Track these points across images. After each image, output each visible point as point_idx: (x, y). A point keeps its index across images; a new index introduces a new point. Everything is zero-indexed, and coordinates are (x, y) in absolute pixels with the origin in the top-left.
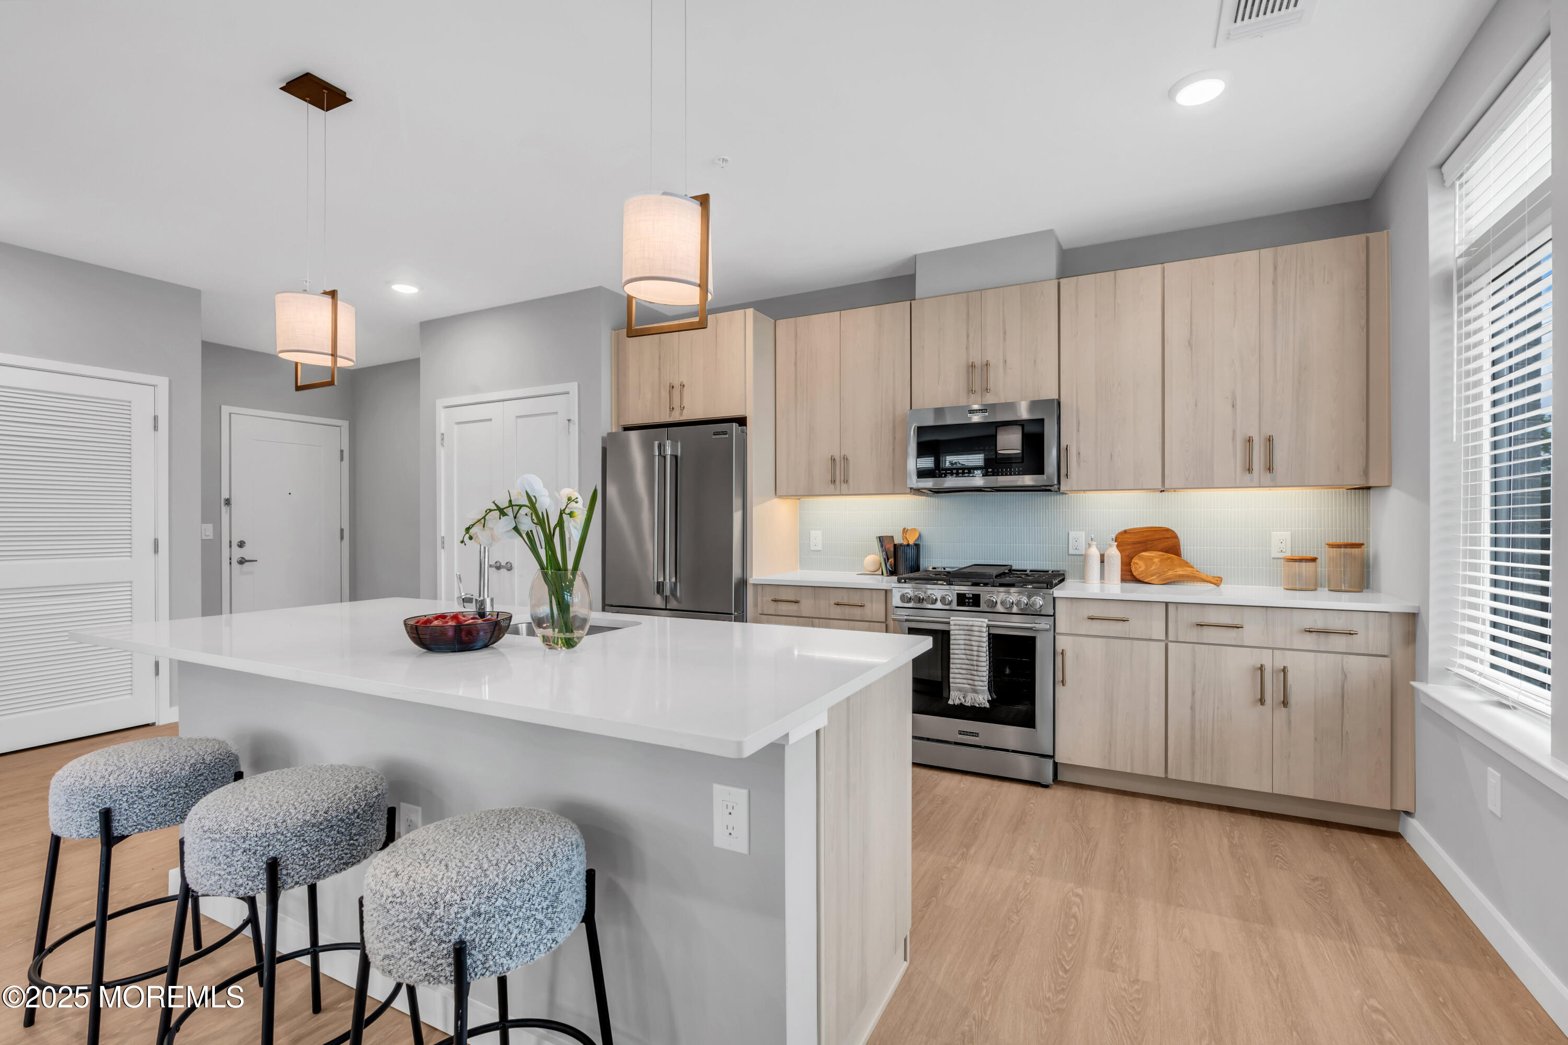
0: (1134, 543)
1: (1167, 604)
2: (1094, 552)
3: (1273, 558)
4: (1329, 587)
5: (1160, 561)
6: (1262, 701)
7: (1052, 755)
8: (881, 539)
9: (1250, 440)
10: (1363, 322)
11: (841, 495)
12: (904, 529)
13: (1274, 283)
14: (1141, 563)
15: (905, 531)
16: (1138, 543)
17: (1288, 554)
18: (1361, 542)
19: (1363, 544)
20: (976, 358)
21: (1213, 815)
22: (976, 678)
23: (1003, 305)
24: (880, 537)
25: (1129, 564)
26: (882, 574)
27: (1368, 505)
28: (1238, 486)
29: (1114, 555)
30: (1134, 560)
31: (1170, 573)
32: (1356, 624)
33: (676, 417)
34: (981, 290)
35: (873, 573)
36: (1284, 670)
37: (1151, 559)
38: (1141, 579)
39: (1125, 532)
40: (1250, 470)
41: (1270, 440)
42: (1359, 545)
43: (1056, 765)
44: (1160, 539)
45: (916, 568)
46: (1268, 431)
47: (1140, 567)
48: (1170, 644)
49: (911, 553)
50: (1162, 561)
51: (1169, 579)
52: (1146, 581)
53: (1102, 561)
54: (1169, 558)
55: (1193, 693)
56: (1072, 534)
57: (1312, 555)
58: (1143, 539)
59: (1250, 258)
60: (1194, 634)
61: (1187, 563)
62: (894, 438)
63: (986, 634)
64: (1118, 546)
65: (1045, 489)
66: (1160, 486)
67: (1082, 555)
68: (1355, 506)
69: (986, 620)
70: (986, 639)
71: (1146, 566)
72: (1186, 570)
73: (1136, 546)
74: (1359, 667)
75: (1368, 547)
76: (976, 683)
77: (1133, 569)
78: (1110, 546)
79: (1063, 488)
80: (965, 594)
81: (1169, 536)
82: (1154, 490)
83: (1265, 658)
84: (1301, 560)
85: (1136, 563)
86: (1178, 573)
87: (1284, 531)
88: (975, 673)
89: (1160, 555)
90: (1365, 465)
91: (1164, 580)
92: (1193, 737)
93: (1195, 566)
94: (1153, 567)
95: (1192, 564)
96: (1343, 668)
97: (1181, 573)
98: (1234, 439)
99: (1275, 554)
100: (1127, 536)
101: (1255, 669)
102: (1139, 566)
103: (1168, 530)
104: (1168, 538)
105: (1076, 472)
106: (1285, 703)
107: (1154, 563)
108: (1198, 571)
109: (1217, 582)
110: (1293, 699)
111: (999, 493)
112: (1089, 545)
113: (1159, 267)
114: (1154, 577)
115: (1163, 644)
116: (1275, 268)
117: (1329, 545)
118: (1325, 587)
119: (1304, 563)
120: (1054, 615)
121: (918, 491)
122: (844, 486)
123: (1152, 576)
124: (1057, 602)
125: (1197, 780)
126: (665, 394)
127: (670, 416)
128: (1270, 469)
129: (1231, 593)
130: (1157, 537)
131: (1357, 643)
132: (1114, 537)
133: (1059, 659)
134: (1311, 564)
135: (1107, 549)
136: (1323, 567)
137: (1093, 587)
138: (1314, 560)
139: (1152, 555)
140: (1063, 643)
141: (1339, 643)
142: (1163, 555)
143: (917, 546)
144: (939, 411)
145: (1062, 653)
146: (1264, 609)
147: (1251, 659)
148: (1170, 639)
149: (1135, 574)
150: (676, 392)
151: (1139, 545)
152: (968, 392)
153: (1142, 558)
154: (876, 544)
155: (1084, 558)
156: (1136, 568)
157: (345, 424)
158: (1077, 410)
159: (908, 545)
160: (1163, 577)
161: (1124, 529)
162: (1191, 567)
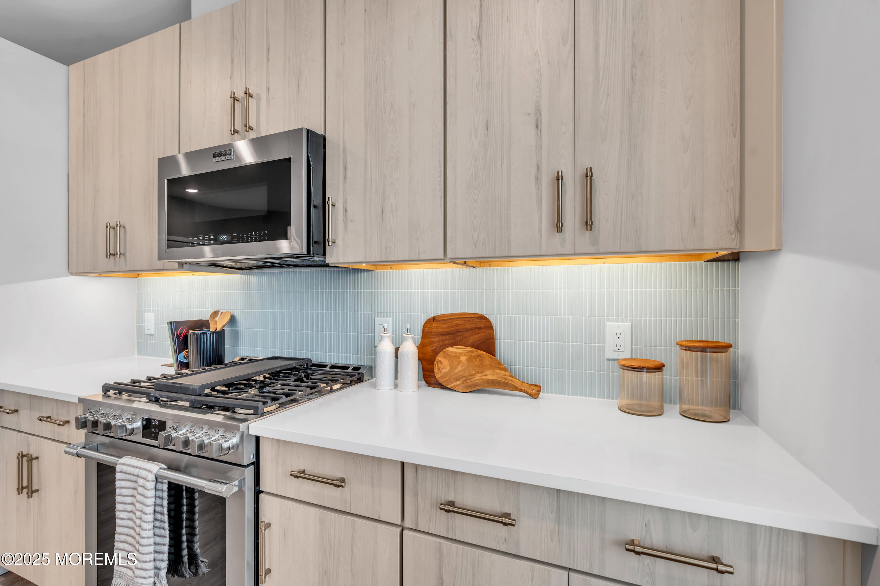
0: (443, 334)
2: (390, 346)
3: (609, 360)
5: (467, 360)
9: (559, 178)
12: (216, 312)
14: (445, 362)
16: (447, 335)
17: (627, 357)
18: (726, 341)
19: (730, 346)
20: (238, 87)
23: (267, 14)
24: (171, 323)
25: (432, 362)
27: (735, 284)
28: (543, 253)
30: (435, 357)
31: (478, 377)
37: (457, 356)
38: (444, 384)
39: (434, 319)
40: (560, 227)
41: (588, 175)
42: (724, 347)
44: (472, 329)
46: (585, 163)
47: (444, 368)
48: (406, 533)
49: (209, 342)
50: (469, 360)
51: (476, 385)
52: (449, 387)
53: (397, 359)
54: (478, 356)
56: (378, 321)
58: (453, 329)
61: (499, 363)
68: (717, 286)
71: (450, 366)
72: (497, 374)
73: (444, 338)
77: (433, 370)
79: (329, 259)
80: (151, 420)
81: (483, 326)
84: (642, 367)
85: (440, 362)
86: (487, 377)
87: (622, 321)
89: (469, 352)
90: (737, 213)
91: (470, 386)
93: (510, 368)
94: (459, 368)
95: (506, 364)
97: (491, 377)
98: (538, 178)
99: (610, 354)
100: (434, 324)
102: (442, 366)
103: (482, 318)
104: (481, 328)
105: (343, 237)
107: (460, 362)
108: (511, 376)
109: (532, 392)
114: (458, 383)
115: (397, 532)
117: (680, 345)
118: (675, 403)
119: (646, 372)
122: (122, 261)
123: (457, 380)
128: (588, 224)
130: (469, 327)
134: (654, 376)
136: (671, 378)
138: (659, 368)
139: (460, 351)
142: (472, 352)
143: (223, 334)
148: (406, 524)
149: (437, 376)
151: (448, 337)
153: (448, 356)
156: (439, 368)
158: (344, 149)
159: (206, 332)
160: (469, 382)
161: (432, 315)
162: (505, 370)
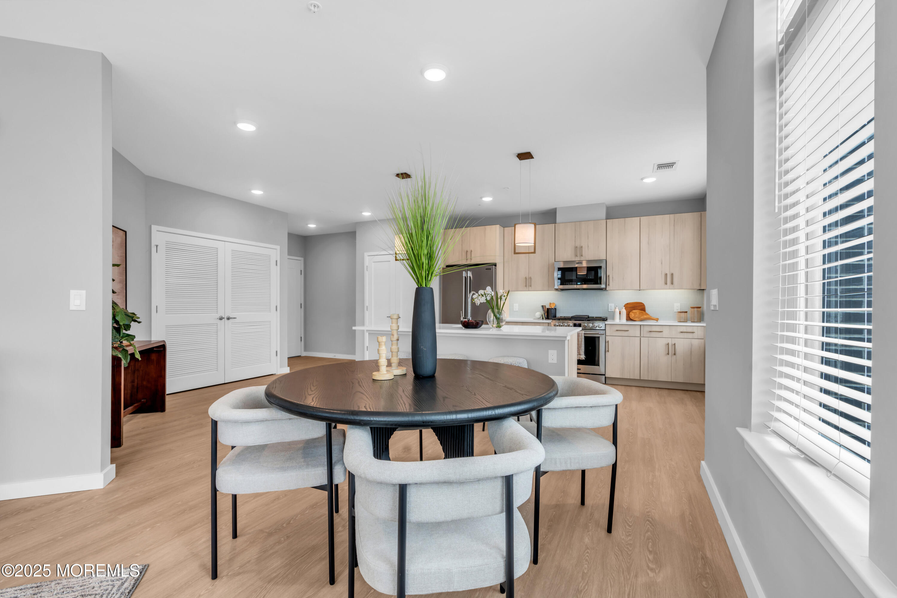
1: (641, 325)
2: (617, 311)
3: (675, 312)
4: (691, 321)
6: (668, 354)
7: (604, 374)
8: (543, 306)
9: (666, 274)
10: (700, 239)
11: (529, 291)
12: (550, 303)
13: (674, 225)
15: (550, 304)
16: (632, 307)
17: (679, 311)
18: (701, 306)
20: (578, 244)
21: (654, 390)
22: (580, 350)
23: (588, 227)
24: (542, 306)
25: (629, 314)
26: (543, 319)
27: (703, 295)
28: (663, 289)
29: (624, 312)
30: (630, 313)
31: (642, 317)
32: (695, 330)
33: (469, 262)
34: (580, 221)
35: (539, 319)
36: (675, 344)
37: (636, 313)
38: (633, 319)
39: (628, 304)
40: (666, 284)
41: (672, 274)
42: (700, 308)
43: (605, 377)
44: (639, 306)
45: (555, 317)
46: (671, 272)
48: (641, 338)
49: (553, 311)
50: (639, 313)
51: (642, 319)
53: (620, 314)
54: (642, 312)
55: (648, 353)
56: (610, 305)
57: (686, 311)
59: (667, 217)
60: (648, 335)
61: (647, 314)
62: (549, 271)
63: (583, 336)
64: (625, 308)
65: (601, 289)
66: (639, 289)
67: (613, 312)
68: (699, 295)
69: (584, 332)
70: (583, 338)
71: (634, 315)
72: (647, 316)
73: (631, 308)
74: (696, 342)
75: (703, 308)
76: (580, 352)
77: (630, 316)
78: (623, 308)
79: (607, 289)
80: (576, 324)
82: (637, 290)
83: (670, 341)
84: (682, 312)
87: (678, 303)
88: (580, 349)
90: (701, 282)
92: (648, 366)
93: (650, 315)
94: (637, 315)
95: (649, 314)
96: (691, 343)
97: (645, 317)
98: (662, 274)
99: (675, 310)
100: (628, 305)
101: (666, 344)
102: (632, 315)
103: (642, 303)
104: (641, 306)
105: (612, 285)
106: (675, 354)
107: (637, 314)
108: (651, 317)
109: (657, 320)
110: (677, 353)
111: (584, 290)
112: (616, 308)
113: (639, 218)
114: (637, 319)
115: (639, 338)
116: (674, 221)
117: (691, 307)
118: (689, 321)
119: (683, 313)
120: (605, 330)
121: (557, 290)
122: (530, 288)
123: (636, 318)
124: (606, 325)
125: (649, 379)
126: (464, 254)
127: (466, 262)
128: (672, 283)
129: (660, 323)
130: (638, 305)
131: (695, 335)
132: (624, 305)
133: (607, 344)
134: (685, 313)
135: (621, 310)
136: (689, 315)
137: (617, 321)
138: (686, 312)
139: (636, 311)
140: (608, 338)
141: (690, 335)
142: (640, 311)
143: (555, 309)
144: (565, 262)
145: (608, 342)
146: (669, 326)
147: (665, 341)
148: (642, 336)
149: (630, 317)
150: (469, 254)
152: (575, 256)
153: (633, 312)
154: (541, 308)
155: (613, 313)
156: (631, 316)
157: (302, 259)
158: (612, 263)
159: (552, 309)
160: (640, 318)
161: (627, 303)
162: (649, 315)
